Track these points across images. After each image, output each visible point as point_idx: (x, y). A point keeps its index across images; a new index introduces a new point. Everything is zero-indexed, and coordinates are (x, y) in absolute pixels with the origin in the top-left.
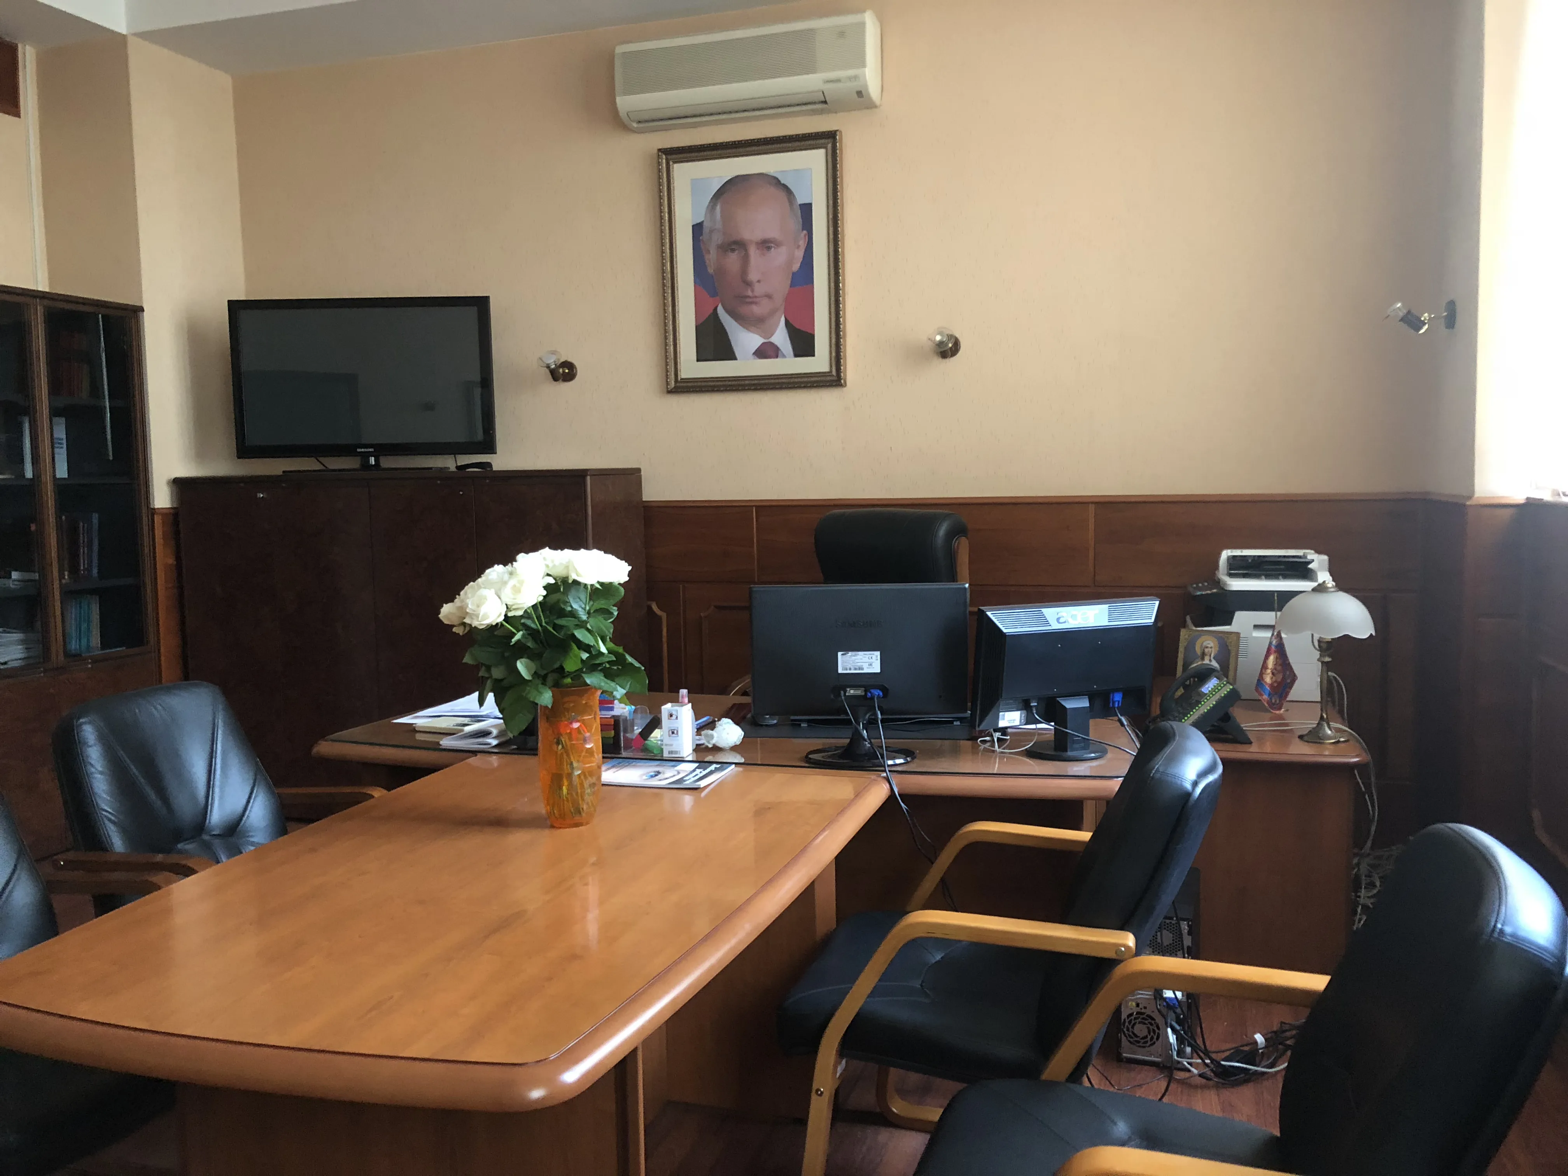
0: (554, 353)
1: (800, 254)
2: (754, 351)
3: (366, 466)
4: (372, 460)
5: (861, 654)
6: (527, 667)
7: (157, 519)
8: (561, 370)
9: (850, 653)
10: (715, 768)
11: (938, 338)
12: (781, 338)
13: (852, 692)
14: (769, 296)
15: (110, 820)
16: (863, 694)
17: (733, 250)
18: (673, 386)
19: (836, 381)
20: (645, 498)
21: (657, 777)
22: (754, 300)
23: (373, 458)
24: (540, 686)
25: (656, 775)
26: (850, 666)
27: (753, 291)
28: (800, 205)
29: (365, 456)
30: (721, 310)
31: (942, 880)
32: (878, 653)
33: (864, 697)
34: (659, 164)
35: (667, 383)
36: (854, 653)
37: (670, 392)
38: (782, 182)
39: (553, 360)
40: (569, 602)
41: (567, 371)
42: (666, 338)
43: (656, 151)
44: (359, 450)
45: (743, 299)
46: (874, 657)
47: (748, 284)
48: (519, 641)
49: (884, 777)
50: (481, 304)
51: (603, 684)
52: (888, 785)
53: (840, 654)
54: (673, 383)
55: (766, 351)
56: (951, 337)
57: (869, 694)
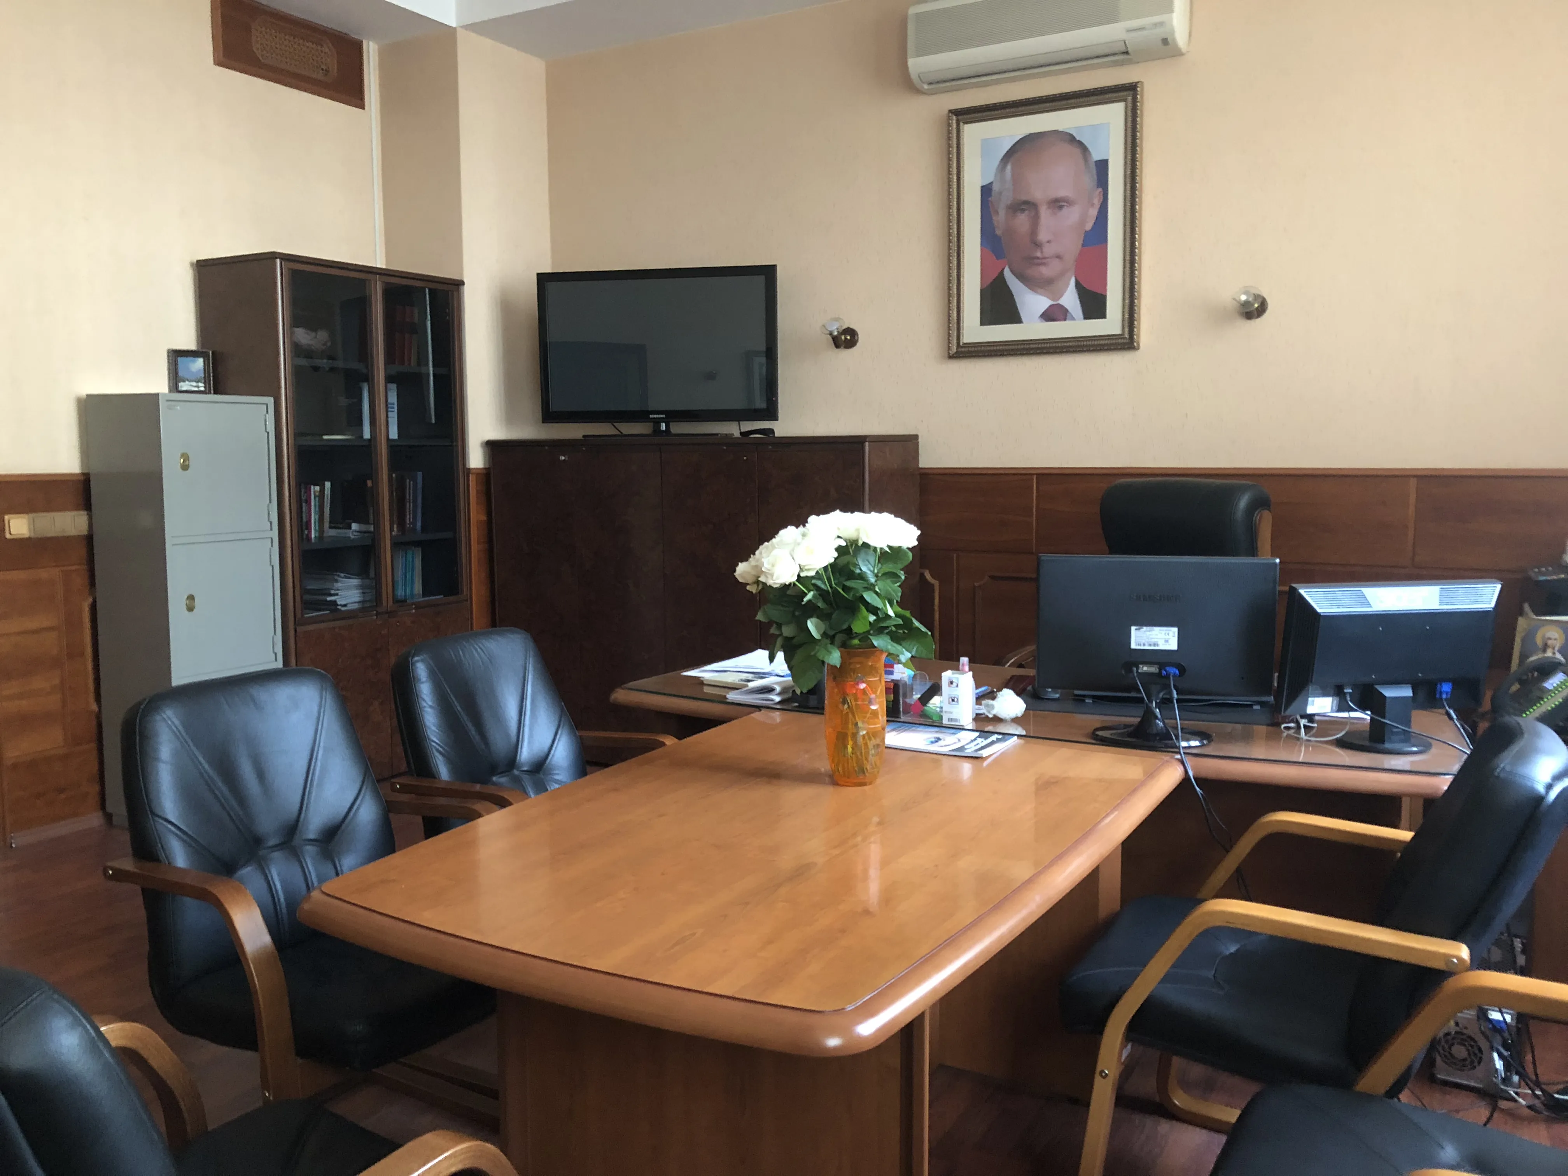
0: (837, 319)
1: (1094, 212)
2: (1041, 313)
3: (657, 431)
4: (663, 427)
5: (1157, 630)
6: (817, 627)
7: (472, 478)
8: (843, 337)
9: (1145, 628)
10: (997, 739)
11: (1243, 298)
12: (1070, 299)
13: (1145, 668)
14: (1058, 257)
15: (438, 750)
16: (1157, 671)
17: (1023, 211)
18: (955, 351)
19: (1127, 343)
20: (922, 465)
21: (937, 743)
22: (1044, 261)
23: (664, 424)
24: (829, 646)
25: (937, 742)
26: (1144, 641)
27: (1042, 252)
28: (1096, 162)
29: (657, 422)
30: (1007, 273)
31: (1238, 870)
32: (1175, 630)
33: (1159, 674)
34: (949, 125)
35: (949, 348)
36: (1149, 628)
37: (951, 357)
38: (1078, 139)
39: (835, 328)
40: (859, 565)
41: (849, 338)
42: (949, 302)
43: (946, 112)
44: (651, 416)
45: (1033, 261)
46: (1171, 634)
47: (1038, 245)
48: (810, 601)
49: (1178, 759)
50: (768, 273)
51: (890, 647)
52: (1182, 768)
53: (1133, 628)
54: (955, 347)
55: (1054, 314)
56: (1257, 297)
57: (1165, 672)
